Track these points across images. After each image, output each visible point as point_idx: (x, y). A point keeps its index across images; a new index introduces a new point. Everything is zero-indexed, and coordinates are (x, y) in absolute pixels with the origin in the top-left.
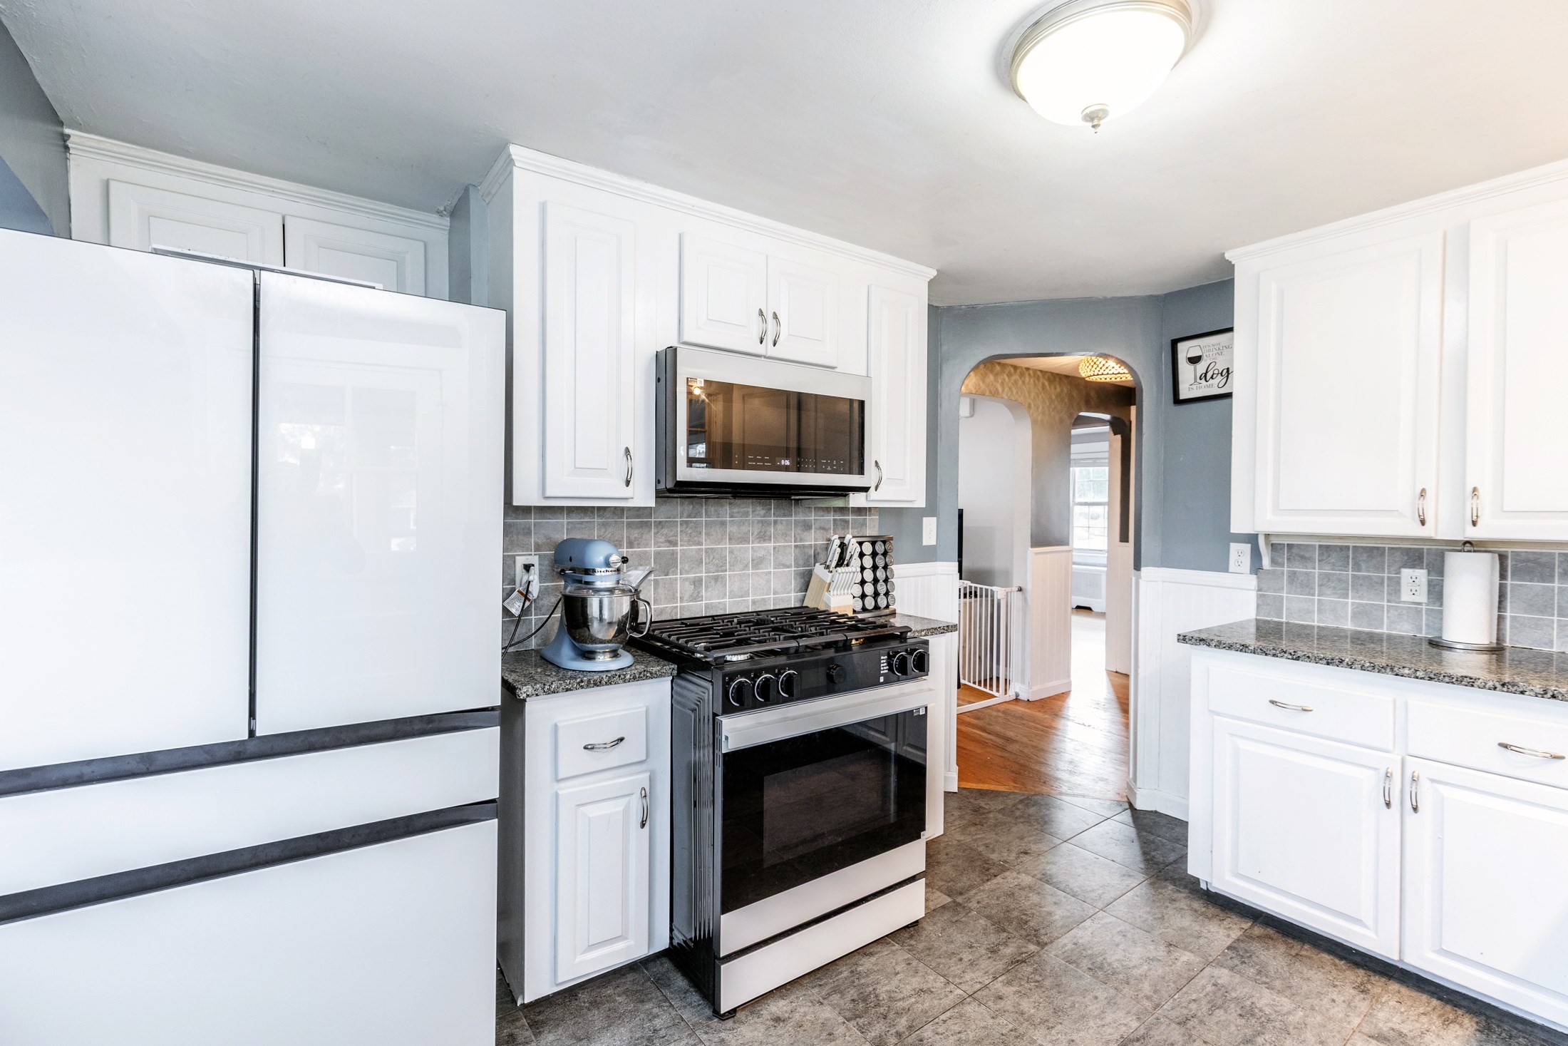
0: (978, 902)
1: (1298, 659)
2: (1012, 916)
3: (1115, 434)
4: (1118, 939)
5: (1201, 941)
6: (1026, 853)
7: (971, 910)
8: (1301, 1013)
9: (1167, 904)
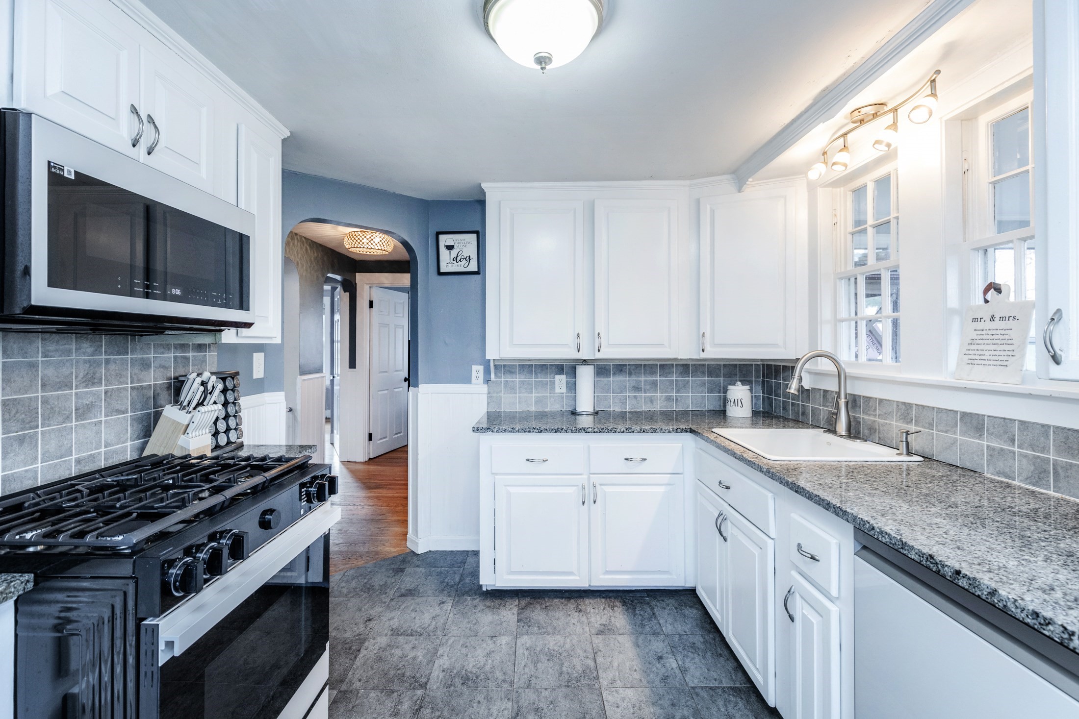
0: (360, 680)
1: (541, 432)
2: (391, 676)
3: (345, 292)
4: (464, 651)
5: (504, 625)
6: (370, 620)
7: (358, 691)
8: (568, 640)
9: (474, 611)
